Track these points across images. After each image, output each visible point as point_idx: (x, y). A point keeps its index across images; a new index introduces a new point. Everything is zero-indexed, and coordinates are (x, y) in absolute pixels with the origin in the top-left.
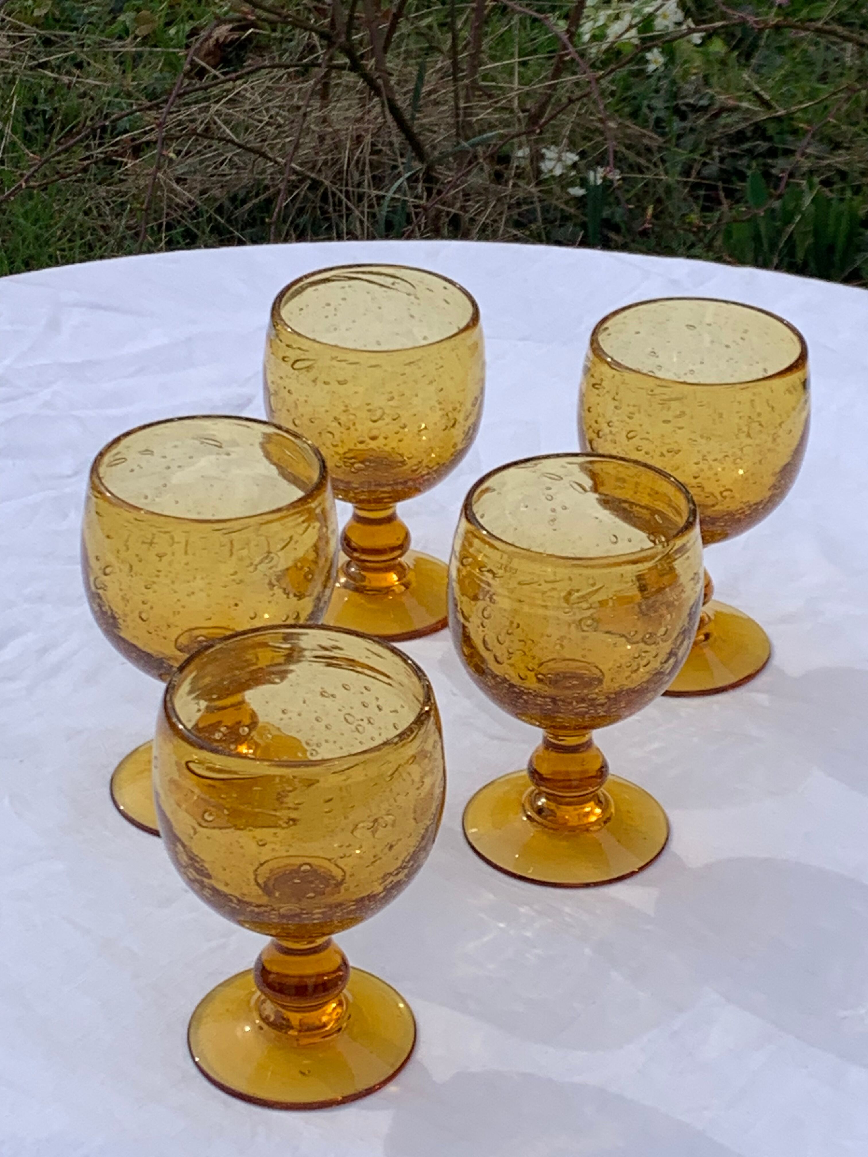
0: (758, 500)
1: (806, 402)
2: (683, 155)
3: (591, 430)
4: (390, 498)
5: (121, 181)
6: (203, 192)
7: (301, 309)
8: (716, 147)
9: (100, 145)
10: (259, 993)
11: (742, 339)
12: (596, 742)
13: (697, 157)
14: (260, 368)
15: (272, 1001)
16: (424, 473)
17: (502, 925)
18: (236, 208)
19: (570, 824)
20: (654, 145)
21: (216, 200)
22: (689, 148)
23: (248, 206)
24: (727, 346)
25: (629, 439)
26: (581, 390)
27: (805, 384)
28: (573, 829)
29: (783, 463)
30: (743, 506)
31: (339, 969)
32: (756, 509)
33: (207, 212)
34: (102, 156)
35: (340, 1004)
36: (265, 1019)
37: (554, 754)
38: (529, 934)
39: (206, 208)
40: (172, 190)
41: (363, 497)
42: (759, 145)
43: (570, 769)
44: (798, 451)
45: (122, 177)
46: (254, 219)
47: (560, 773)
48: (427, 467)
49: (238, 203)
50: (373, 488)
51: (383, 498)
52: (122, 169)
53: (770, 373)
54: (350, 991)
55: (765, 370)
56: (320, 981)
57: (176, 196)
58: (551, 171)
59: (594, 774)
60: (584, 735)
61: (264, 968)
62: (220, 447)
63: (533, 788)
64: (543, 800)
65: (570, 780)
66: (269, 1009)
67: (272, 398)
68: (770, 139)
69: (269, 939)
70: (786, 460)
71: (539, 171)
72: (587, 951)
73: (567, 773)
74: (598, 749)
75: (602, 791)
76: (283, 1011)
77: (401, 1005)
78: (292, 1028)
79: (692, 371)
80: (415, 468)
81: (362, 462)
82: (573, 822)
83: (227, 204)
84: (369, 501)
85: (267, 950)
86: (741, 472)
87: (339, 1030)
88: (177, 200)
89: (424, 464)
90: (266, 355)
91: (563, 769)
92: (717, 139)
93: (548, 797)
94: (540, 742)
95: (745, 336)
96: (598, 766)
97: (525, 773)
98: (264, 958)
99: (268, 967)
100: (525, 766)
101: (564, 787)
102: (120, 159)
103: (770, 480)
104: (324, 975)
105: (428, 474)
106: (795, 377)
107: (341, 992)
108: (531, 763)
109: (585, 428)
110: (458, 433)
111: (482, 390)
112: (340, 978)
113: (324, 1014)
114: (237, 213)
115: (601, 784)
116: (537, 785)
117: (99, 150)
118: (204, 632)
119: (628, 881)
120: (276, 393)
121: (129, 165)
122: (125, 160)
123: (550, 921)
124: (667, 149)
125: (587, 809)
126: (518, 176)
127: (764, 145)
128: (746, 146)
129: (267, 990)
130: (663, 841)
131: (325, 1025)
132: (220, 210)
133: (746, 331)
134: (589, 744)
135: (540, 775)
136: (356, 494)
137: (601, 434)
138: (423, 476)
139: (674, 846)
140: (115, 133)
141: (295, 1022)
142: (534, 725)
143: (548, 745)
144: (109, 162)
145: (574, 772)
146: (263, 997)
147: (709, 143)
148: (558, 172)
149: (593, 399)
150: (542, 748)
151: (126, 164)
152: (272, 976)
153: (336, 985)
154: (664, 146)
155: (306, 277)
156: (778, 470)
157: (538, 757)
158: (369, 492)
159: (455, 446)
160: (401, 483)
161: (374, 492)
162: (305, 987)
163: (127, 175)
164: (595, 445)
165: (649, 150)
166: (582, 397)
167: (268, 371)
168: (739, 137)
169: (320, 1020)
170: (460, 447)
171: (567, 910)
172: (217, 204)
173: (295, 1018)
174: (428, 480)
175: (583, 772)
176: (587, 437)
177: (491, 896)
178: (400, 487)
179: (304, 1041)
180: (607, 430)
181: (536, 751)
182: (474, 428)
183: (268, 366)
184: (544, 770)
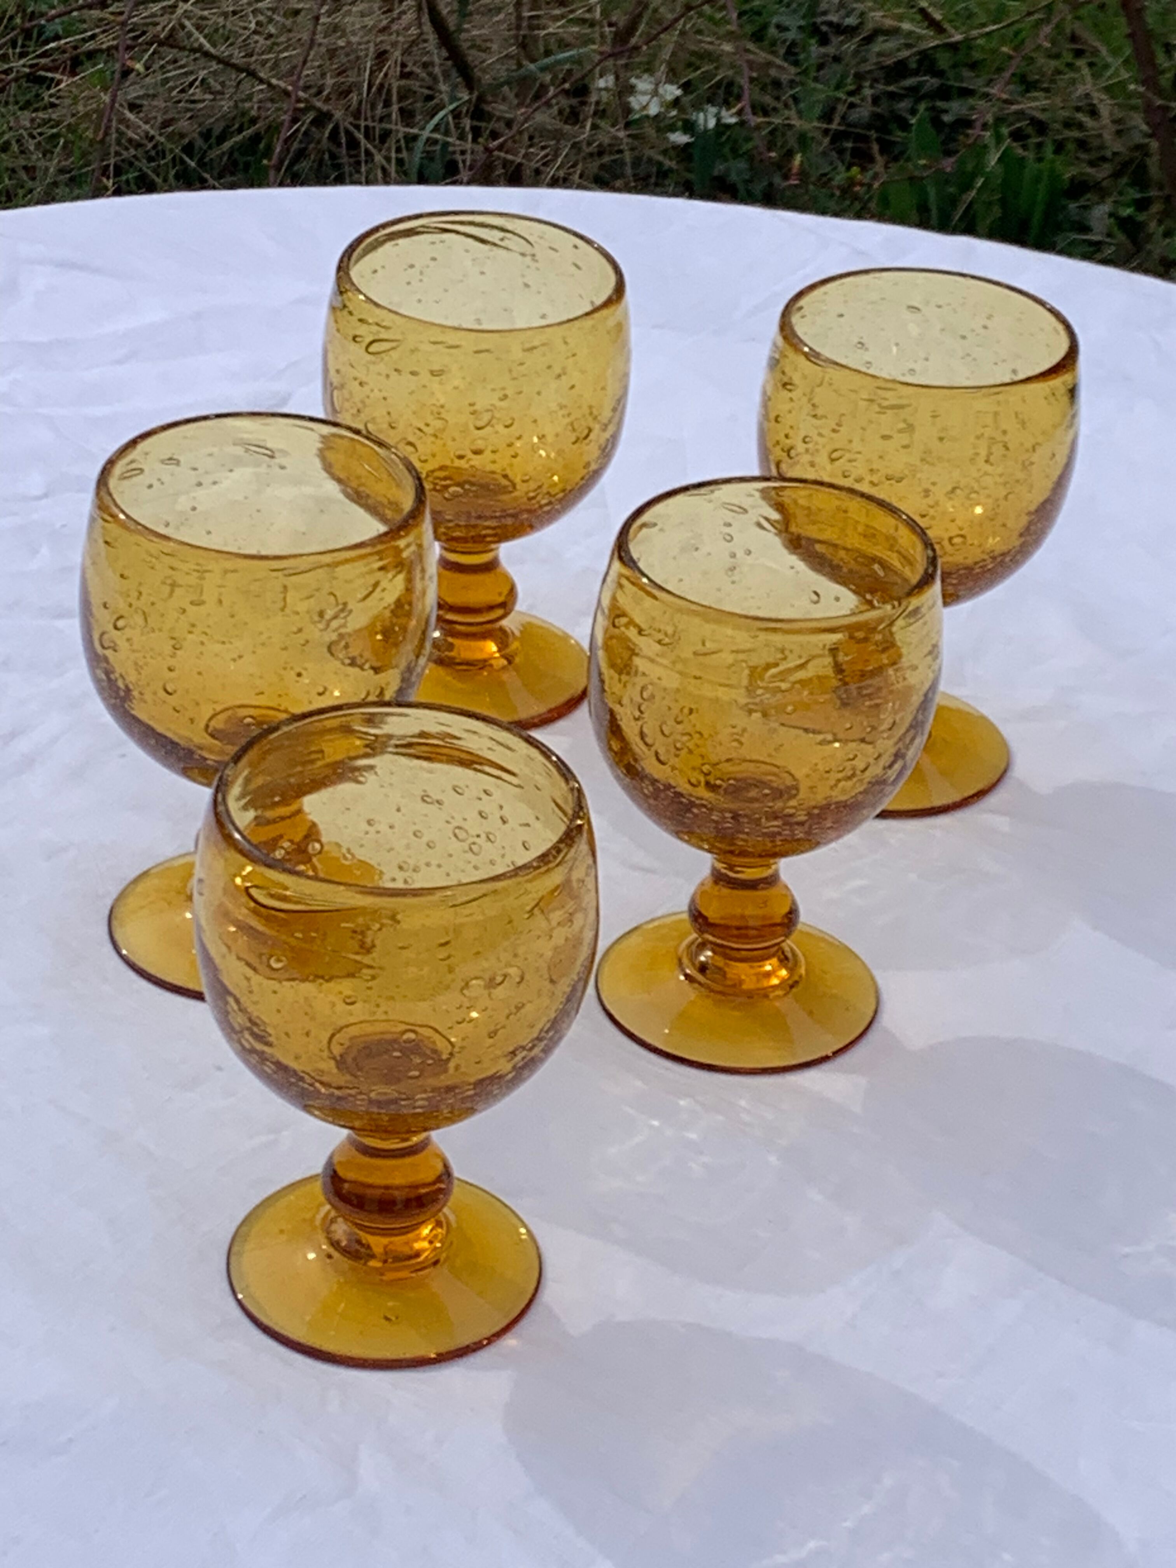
0: (1004, 548)
1: (1074, 416)
2: (821, 92)
3: (778, 448)
4: (495, 535)
5: (53, 105)
6: (166, 124)
7: (375, 271)
8: (867, 84)
9: (22, 55)
10: (328, 1207)
11: (985, 327)
12: (784, 877)
13: (841, 95)
14: (320, 350)
15: (346, 1220)
16: (544, 502)
17: (656, 1123)
18: (210, 147)
19: (744, 987)
20: (784, 78)
21: (182, 136)
22: (833, 82)
23: (227, 145)
24: (964, 337)
25: (833, 460)
26: (764, 393)
27: (1072, 392)
28: (749, 995)
29: (1041, 499)
30: (986, 557)
31: (439, 1179)
32: (1002, 561)
33: (171, 151)
34: (27, 70)
35: (439, 1224)
36: (335, 1244)
37: (726, 891)
38: (693, 1136)
39: (169, 146)
40: (123, 120)
41: (457, 534)
42: (927, 81)
43: (747, 912)
44: (1060, 484)
45: (52, 100)
46: (235, 163)
47: (734, 917)
48: (548, 493)
49: (213, 140)
50: (473, 522)
51: (485, 536)
52: (52, 91)
53: (1021, 376)
54: (450, 1208)
55: (1014, 372)
56: (412, 1195)
57: (128, 127)
58: (645, 108)
59: (779, 921)
60: (768, 866)
61: (335, 1172)
62: (272, 457)
63: (695, 935)
64: (709, 953)
65: (747, 928)
66: (341, 1229)
67: (336, 393)
68: (940, 74)
69: (345, 1132)
70: (1046, 495)
71: (628, 110)
72: (773, 1159)
73: (743, 917)
74: (786, 887)
75: (789, 944)
76: (361, 1233)
77: (523, 1230)
78: (372, 1256)
79: (912, 371)
80: (532, 494)
81: (458, 484)
82: (749, 984)
83: (199, 143)
84: (464, 540)
85: (340, 1149)
86: (979, 510)
87: (436, 1263)
88: (130, 134)
89: (544, 489)
90: (327, 332)
91: (738, 911)
92: (870, 72)
93: (717, 949)
94: (705, 872)
95: (989, 323)
96: (786, 910)
97: (685, 916)
98: (336, 1160)
99: (341, 1173)
100: (685, 908)
101: (738, 937)
102: (50, 75)
103: (1018, 523)
104: (417, 1187)
105: (550, 503)
106: (1059, 383)
107: (440, 1210)
108: (693, 901)
109: (770, 445)
110: (591, 450)
111: (625, 389)
112: (440, 1190)
113: (418, 1239)
114: (213, 154)
115: (787, 936)
116: (701, 931)
117: (22, 62)
118: (252, 712)
119: (826, 1066)
120: (342, 386)
121: (62, 86)
122: (58, 76)
123: (720, 1118)
124: (802, 84)
125: (768, 968)
126: (601, 113)
127: (931, 82)
128: (910, 82)
129: (341, 1205)
130: (870, 1014)
131: (417, 1255)
132: (189, 149)
133: (989, 317)
134: (772, 881)
135: (705, 918)
136: (448, 528)
137: (793, 453)
138: (541, 507)
139: (886, 1019)
140: (43, 38)
141: (378, 1250)
142: (701, 848)
143: (718, 878)
144: (34, 79)
145: (751, 917)
146: (333, 1214)
147: (859, 77)
148: (653, 110)
149: (781, 406)
150: (709, 882)
151: (59, 82)
152: (346, 1186)
153: (435, 1200)
154: (798, 79)
155: (384, 226)
156: (1033, 508)
157: (703, 893)
158: (466, 526)
159: (587, 465)
160: (512, 516)
161: (475, 526)
162: (393, 1202)
163: (58, 98)
164: (783, 467)
165: (777, 84)
166: (766, 401)
167: (330, 356)
168: (899, 70)
169: (412, 1248)
170: (594, 467)
171: (743, 1103)
172: (186, 141)
173: (378, 1243)
174: (548, 512)
175: (764, 917)
176: (771, 457)
177: (639, 1083)
178: (509, 521)
179: (389, 1276)
180: (801, 447)
181: (702, 884)
182: (613, 441)
183: (330, 348)
184: (712, 913)
